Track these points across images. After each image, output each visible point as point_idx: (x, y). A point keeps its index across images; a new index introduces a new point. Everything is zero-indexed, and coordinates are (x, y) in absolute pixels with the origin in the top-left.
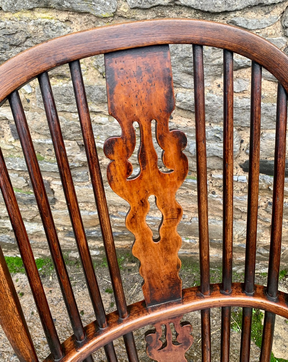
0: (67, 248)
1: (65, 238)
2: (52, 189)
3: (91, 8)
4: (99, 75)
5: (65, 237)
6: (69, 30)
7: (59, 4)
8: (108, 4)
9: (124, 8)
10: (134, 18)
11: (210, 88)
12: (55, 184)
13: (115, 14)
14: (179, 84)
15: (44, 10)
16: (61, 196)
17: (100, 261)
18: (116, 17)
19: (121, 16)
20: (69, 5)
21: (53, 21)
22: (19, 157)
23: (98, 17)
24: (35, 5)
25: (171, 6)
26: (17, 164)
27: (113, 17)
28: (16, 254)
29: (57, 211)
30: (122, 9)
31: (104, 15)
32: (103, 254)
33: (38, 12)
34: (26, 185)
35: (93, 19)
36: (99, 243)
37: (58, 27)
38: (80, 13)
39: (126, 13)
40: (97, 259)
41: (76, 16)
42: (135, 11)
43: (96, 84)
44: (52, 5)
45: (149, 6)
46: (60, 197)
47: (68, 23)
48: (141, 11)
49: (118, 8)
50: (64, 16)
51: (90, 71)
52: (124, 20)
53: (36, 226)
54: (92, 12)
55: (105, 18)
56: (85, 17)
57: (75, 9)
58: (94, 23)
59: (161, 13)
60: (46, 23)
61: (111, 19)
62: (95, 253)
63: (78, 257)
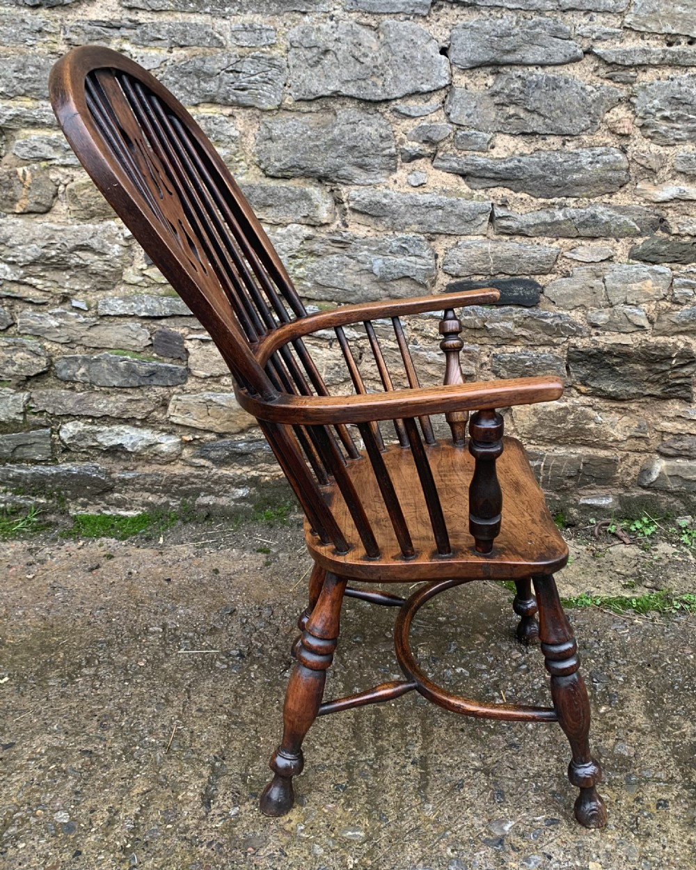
0: (194, 486)
1: (194, 460)
2: (186, 350)
3: (256, 102)
4: (261, 173)
5: (194, 457)
6: (232, 124)
7: (224, 99)
8: (273, 97)
9: (289, 101)
10: (299, 111)
11: (386, 184)
12: (191, 340)
13: (279, 107)
14: (351, 180)
15: (209, 105)
16: (198, 364)
17: (250, 510)
18: (281, 111)
19: (286, 110)
20: (234, 98)
21: (217, 116)
22: (148, 293)
23: (263, 111)
24: (201, 100)
25: (334, 97)
26: (143, 306)
27: (278, 110)
28: (102, 509)
29: (187, 396)
30: (286, 101)
31: (269, 107)
32: (254, 495)
33: (203, 107)
34: (150, 342)
35: (257, 112)
36: (249, 470)
37: (221, 121)
38: (246, 107)
39: (290, 106)
40: (244, 507)
41: (240, 110)
42: (299, 103)
43: (257, 183)
44: (218, 100)
45: (313, 97)
46: (196, 365)
47: (231, 118)
48: (305, 103)
49: (282, 101)
50: (228, 111)
51: (251, 169)
52: (289, 113)
53: (150, 434)
54: (257, 105)
55: (270, 111)
56: (250, 111)
57: (241, 102)
58: (258, 117)
59: (326, 105)
60: (210, 118)
61: (275, 112)
62: (241, 492)
63: (211, 503)
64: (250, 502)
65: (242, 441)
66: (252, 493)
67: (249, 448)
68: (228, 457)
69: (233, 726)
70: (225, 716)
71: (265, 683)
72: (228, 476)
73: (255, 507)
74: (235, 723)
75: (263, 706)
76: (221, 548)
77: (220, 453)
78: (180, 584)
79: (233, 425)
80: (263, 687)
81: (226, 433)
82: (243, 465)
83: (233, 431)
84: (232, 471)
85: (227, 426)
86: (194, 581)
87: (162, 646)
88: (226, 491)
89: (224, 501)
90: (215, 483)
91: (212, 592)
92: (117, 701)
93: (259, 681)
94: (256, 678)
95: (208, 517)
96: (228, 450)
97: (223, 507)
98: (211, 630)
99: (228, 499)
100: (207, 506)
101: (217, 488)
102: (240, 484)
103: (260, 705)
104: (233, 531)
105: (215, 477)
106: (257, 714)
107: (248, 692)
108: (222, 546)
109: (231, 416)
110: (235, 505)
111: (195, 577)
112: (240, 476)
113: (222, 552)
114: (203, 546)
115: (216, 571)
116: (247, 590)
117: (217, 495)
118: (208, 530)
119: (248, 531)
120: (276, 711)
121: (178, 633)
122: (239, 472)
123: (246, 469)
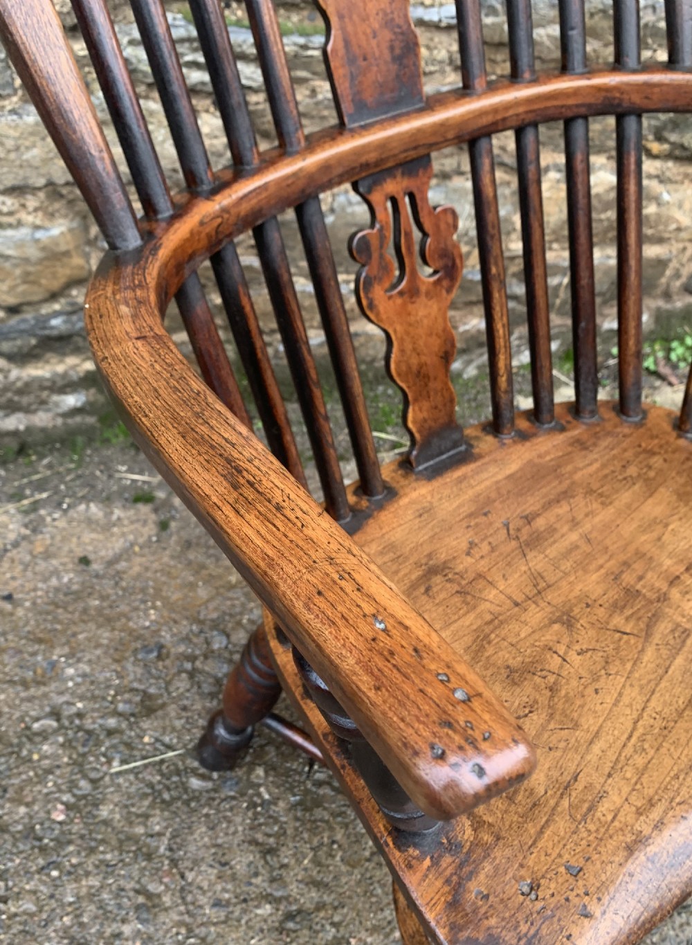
17: (93, 426)
32: (96, 401)
36: (77, 362)
40: (81, 423)
62: (71, 401)
63: (22, 427)
64: (90, 413)
65: (56, 314)
66: (92, 398)
67: (74, 324)
68: (35, 347)
69: (291, 925)
70: (268, 907)
71: (294, 807)
72: (40, 380)
73: (102, 420)
74: (290, 916)
75: (316, 862)
76: (69, 506)
77: (19, 342)
78: (34, 603)
79: (35, 288)
80: (297, 819)
81: (21, 305)
82: (64, 354)
83: (35, 298)
84: (48, 367)
85: (24, 293)
86: (57, 590)
87: (75, 763)
88: (43, 402)
89: (42, 419)
90: (20, 392)
91: (99, 610)
92: (58, 923)
93: (281, 804)
94: (274, 801)
95: (22, 450)
96: (35, 335)
97: (43, 430)
98: (142, 701)
99: (50, 415)
100: (15, 433)
101: (25, 400)
102: (66, 385)
103: (312, 861)
104: (75, 469)
105: (19, 384)
106: (317, 884)
107: (277, 836)
108: (67, 500)
109: (27, 274)
110: (65, 424)
111: (54, 582)
112: (65, 375)
113: (72, 513)
114: (35, 507)
115: (85, 561)
116: (158, 591)
117: (27, 410)
118: (30, 474)
119: (100, 463)
120: (344, 868)
121: (88, 723)
122: (60, 369)
123: (71, 361)
